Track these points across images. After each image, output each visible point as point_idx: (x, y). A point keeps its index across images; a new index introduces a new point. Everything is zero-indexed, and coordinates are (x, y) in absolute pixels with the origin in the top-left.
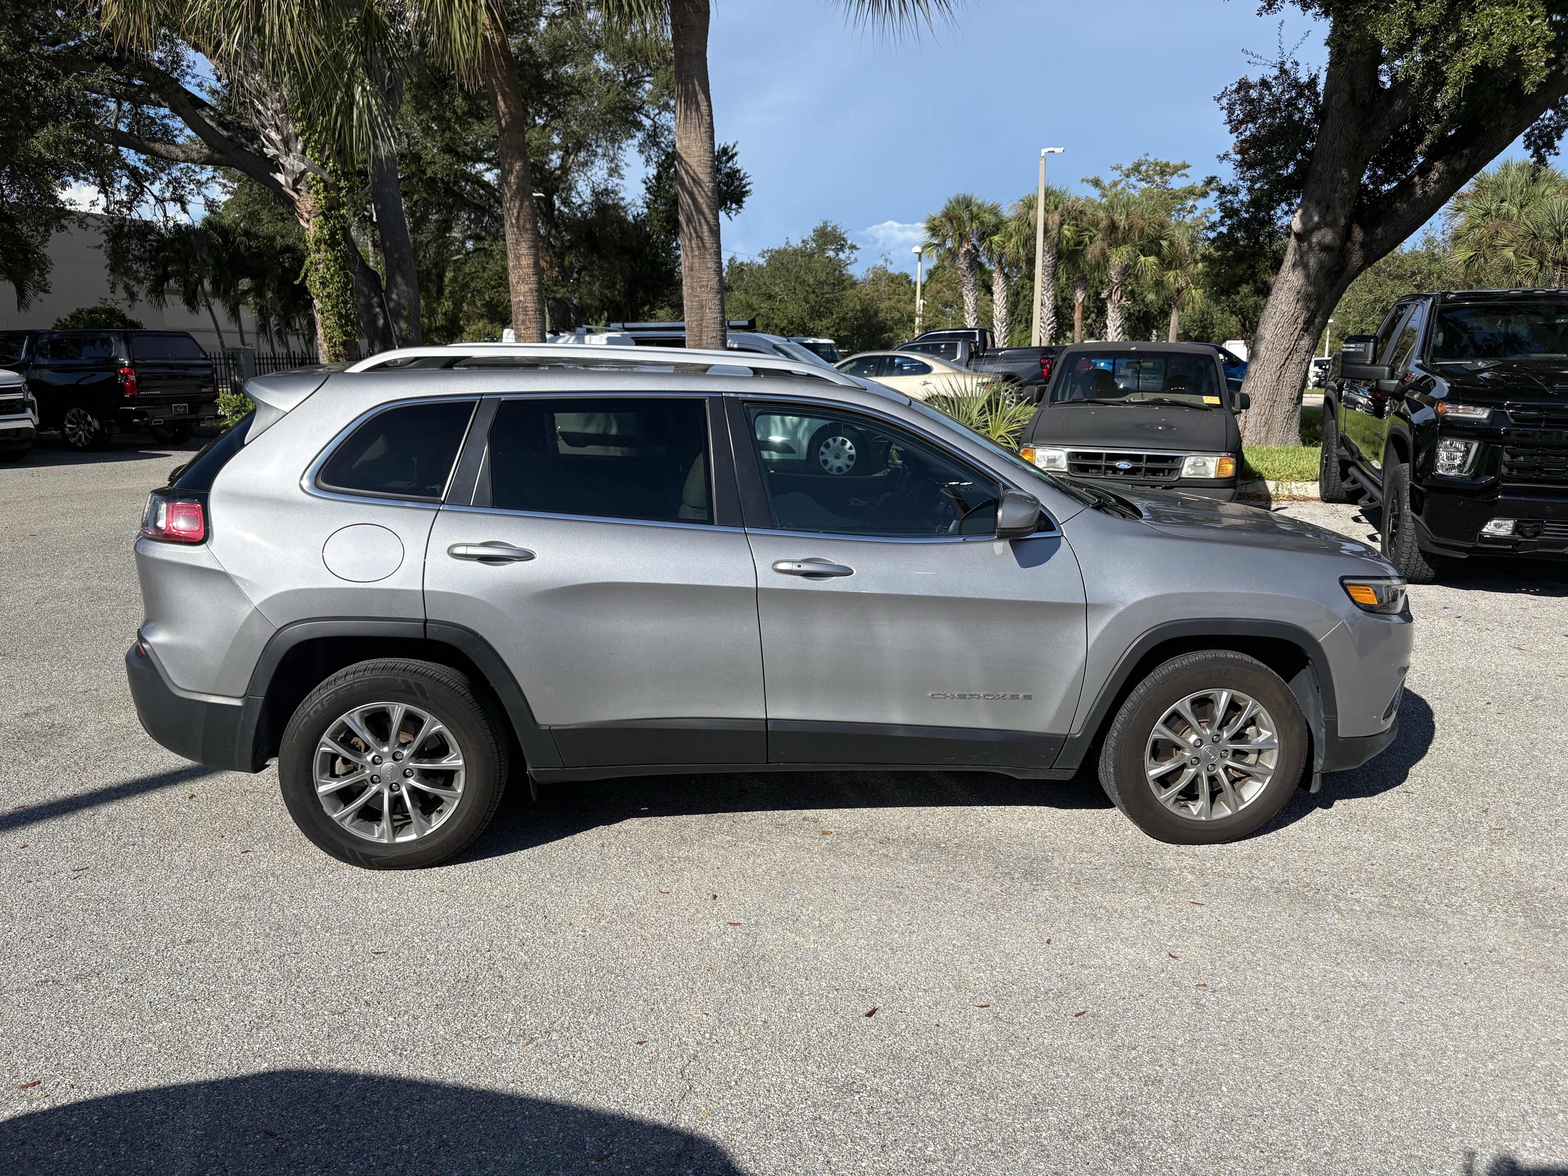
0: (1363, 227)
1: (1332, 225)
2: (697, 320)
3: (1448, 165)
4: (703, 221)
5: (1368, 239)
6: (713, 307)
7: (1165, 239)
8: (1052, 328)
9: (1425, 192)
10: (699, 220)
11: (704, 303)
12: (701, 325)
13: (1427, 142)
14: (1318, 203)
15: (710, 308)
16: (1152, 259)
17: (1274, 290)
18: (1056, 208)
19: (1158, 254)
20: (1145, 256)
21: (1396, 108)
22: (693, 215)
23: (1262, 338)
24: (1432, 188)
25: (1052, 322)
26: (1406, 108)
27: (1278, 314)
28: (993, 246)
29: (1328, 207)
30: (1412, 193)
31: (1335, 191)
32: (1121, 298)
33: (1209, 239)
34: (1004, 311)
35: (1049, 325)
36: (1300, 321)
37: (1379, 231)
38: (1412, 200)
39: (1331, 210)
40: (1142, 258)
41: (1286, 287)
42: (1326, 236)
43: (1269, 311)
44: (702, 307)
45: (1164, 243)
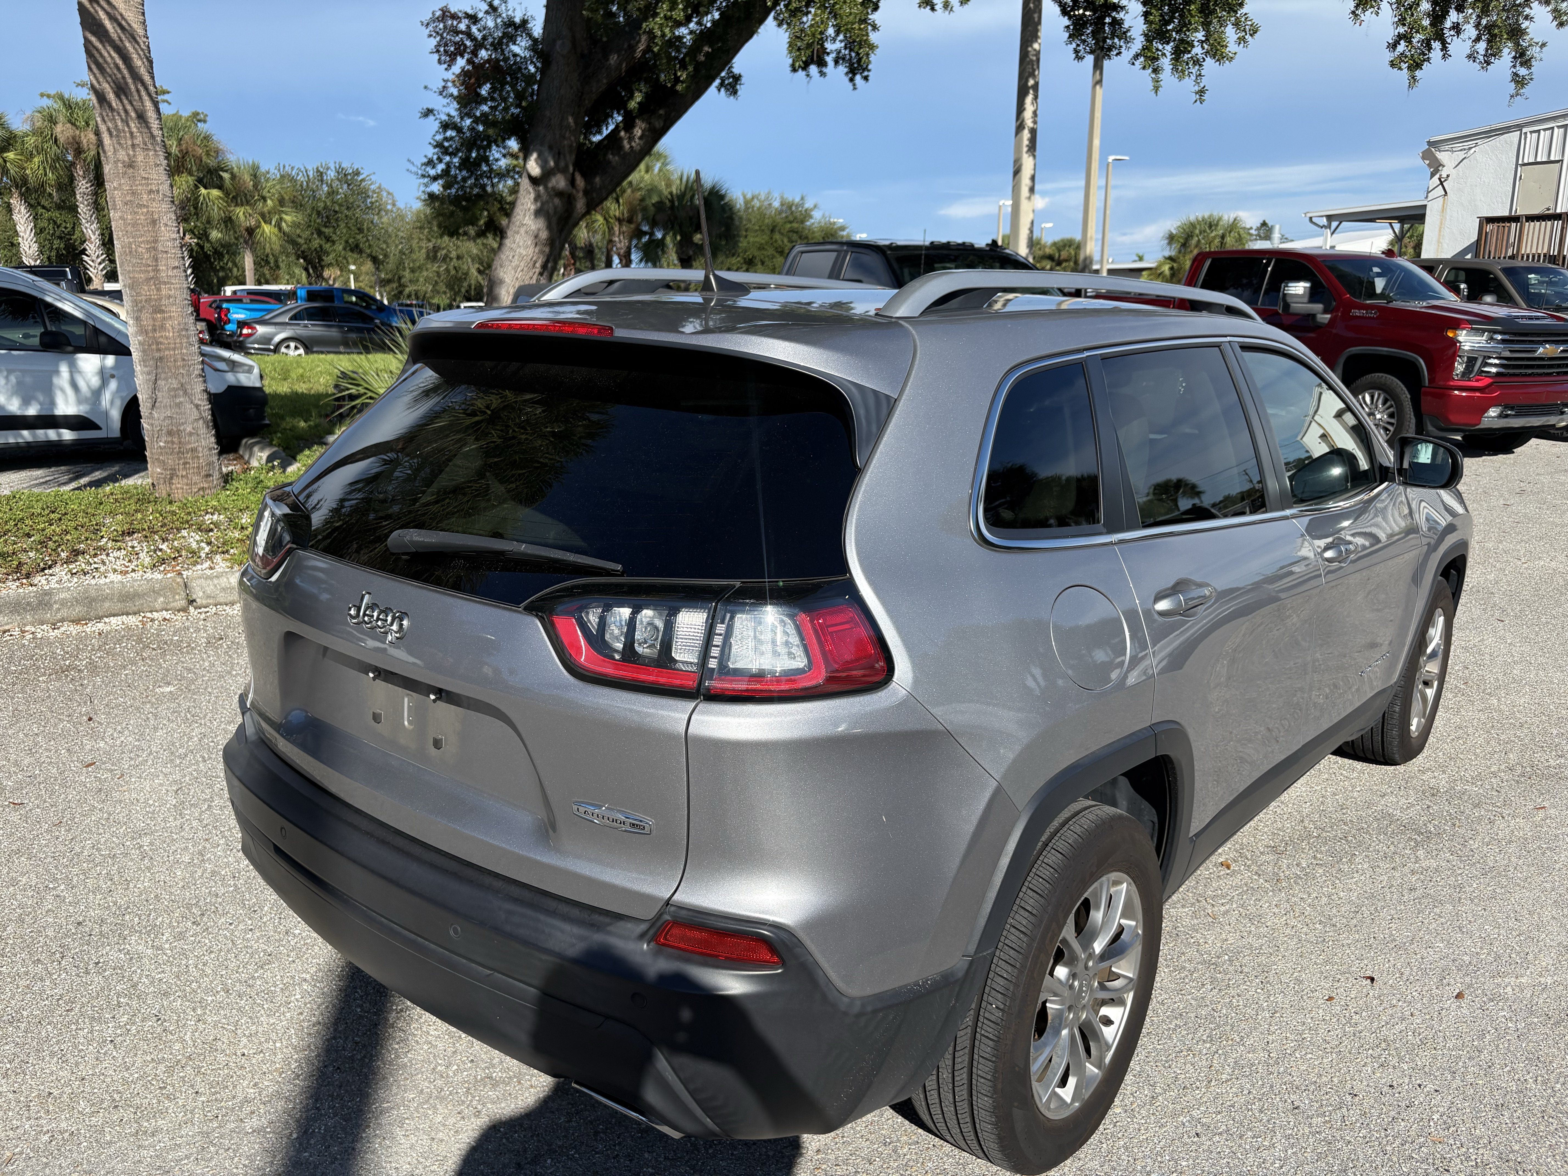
0: (584, 175)
1: (564, 171)
2: (148, 242)
3: (650, 124)
4: (143, 93)
5: (589, 187)
6: (169, 223)
7: (226, 171)
8: (104, 268)
9: (631, 147)
10: (138, 91)
11: (156, 216)
12: (155, 249)
13: (638, 99)
14: (551, 148)
15: (166, 225)
16: (215, 193)
17: (509, 233)
18: (88, 124)
19: (220, 187)
20: (206, 188)
21: (612, 62)
22: (126, 84)
23: (502, 282)
24: (636, 143)
25: (103, 260)
26: (620, 64)
27: (516, 257)
28: (8, 164)
29: (559, 154)
30: (621, 147)
31: (564, 138)
32: (184, 235)
33: (429, 176)
34: (35, 247)
35: (100, 264)
36: (538, 265)
37: (597, 180)
38: (622, 153)
39: (562, 156)
40: (203, 191)
41: (522, 231)
42: (559, 182)
43: (506, 254)
44: (154, 222)
45: (226, 176)
